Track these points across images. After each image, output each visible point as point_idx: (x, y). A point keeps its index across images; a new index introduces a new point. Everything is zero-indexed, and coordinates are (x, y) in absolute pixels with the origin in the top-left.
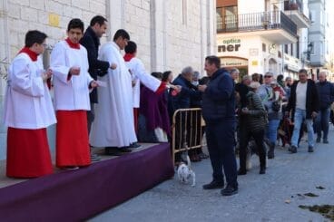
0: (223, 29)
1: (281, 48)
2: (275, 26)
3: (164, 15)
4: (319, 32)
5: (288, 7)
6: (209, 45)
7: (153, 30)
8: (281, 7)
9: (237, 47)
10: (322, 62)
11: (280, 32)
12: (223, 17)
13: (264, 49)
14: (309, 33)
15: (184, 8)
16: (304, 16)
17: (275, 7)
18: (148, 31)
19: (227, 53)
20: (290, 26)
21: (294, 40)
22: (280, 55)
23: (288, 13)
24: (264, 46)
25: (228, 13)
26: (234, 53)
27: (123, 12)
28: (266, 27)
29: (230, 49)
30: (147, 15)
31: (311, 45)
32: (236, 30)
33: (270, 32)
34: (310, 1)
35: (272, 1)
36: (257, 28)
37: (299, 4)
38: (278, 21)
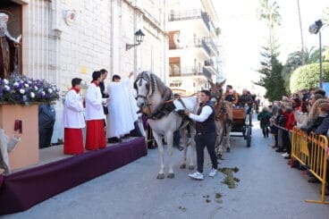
0: (173, 75)
2: (200, 74)
4: (222, 78)
5: (206, 64)
8: (203, 64)
9: (180, 84)
12: (172, 68)
13: (194, 86)
14: (217, 78)
16: (215, 69)
19: (175, 87)
20: (208, 74)
23: (206, 67)
24: (194, 84)
25: (175, 66)
26: (178, 88)
28: (195, 74)
29: (176, 85)
32: (180, 75)
33: (197, 77)
34: (218, 62)
35: (198, 61)
36: (190, 74)
37: (212, 63)
38: (202, 71)
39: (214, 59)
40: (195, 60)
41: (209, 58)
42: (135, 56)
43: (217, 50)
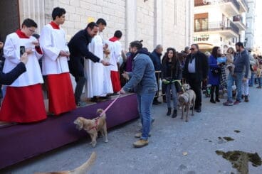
1: (231, 40)
2: (227, 28)
3: (162, 20)
4: (250, 33)
5: (235, 19)
6: (189, 36)
7: (155, 27)
8: (231, 19)
9: (207, 39)
10: (251, 47)
11: (230, 31)
12: (201, 24)
13: (221, 40)
14: (246, 33)
15: (175, 16)
16: (243, 25)
17: (228, 20)
18: (152, 28)
19: (202, 42)
20: (236, 29)
21: (237, 36)
22: (230, 44)
23: (234, 23)
24: (221, 38)
25: (203, 21)
26: (205, 42)
27: (136, 17)
28: (222, 29)
29: (203, 39)
30: (152, 19)
31: (246, 39)
32: (207, 29)
33: (224, 31)
34: (247, 18)
35: (226, 16)
36: (218, 29)
37: (241, 19)
38: (229, 26)
39: (244, 15)
40: (223, 15)
41: (238, 13)
42: (155, 8)
43: (247, 6)
